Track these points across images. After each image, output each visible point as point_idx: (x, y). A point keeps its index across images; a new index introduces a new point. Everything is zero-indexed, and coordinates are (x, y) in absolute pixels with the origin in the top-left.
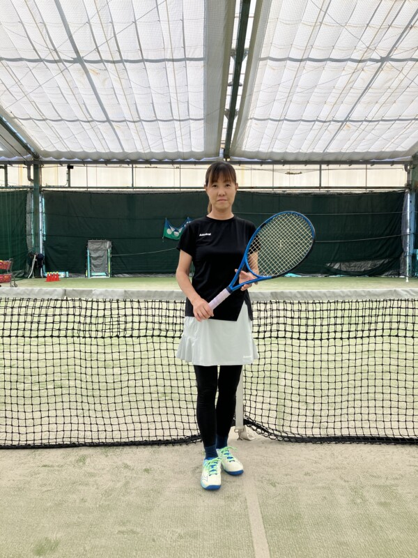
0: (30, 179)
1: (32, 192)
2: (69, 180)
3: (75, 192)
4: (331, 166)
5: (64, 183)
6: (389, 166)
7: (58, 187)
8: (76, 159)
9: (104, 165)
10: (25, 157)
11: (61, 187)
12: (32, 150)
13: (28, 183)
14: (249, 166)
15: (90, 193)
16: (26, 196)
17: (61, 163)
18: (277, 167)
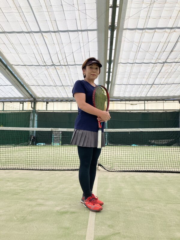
0: (32, 107)
1: (33, 112)
2: (47, 108)
3: (49, 112)
4: (149, 102)
5: (45, 109)
6: (172, 101)
7: (42, 111)
8: (50, 100)
9: (60, 102)
10: (31, 99)
11: (43, 110)
12: (33, 97)
13: (31, 109)
14: (116, 102)
15: (55, 113)
16: (30, 114)
17: (44, 101)
18: (127, 102)
